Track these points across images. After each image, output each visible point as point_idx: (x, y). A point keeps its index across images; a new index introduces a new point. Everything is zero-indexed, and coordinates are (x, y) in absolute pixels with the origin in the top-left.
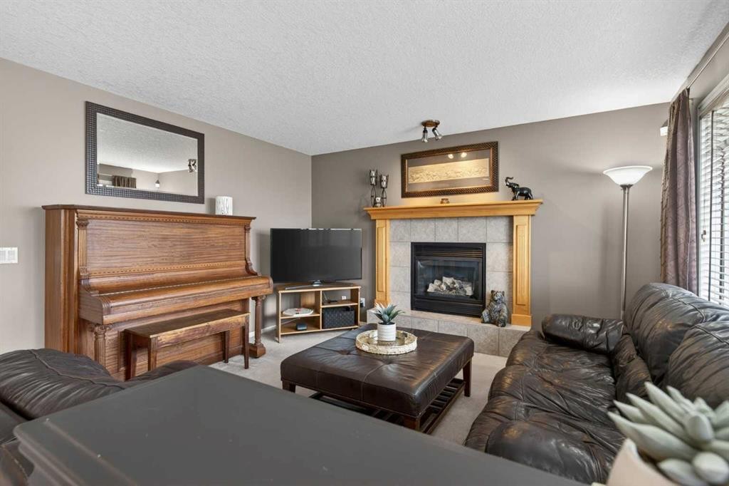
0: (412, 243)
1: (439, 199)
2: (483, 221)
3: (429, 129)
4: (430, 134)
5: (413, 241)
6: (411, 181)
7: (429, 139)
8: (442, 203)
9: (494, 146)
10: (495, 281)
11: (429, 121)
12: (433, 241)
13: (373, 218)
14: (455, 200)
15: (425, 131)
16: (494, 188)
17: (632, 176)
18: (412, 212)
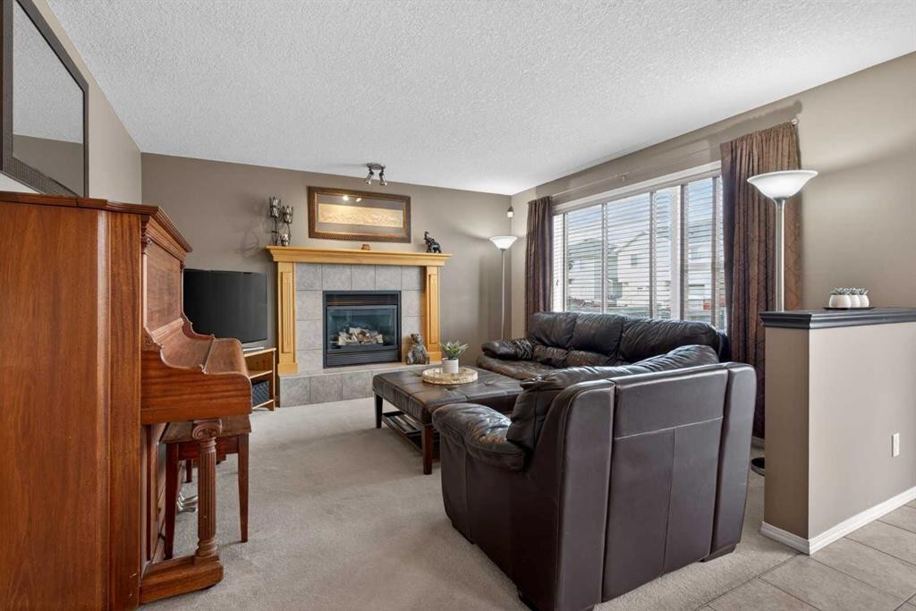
0: (324, 292)
1: (361, 244)
2: (399, 269)
3: (377, 172)
4: (376, 177)
5: (325, 289)
6: (321, 219)
7: (373, 181)
8: (363, 249)
9: (407, 200)
10: (409, 327)
11: (377, 165)
12: (349, 289)
13: (275, 260)
14: (376, 247)
15: (372, 173)
16: (407, 240)
17: (504, 243)
18: (332, 256)
